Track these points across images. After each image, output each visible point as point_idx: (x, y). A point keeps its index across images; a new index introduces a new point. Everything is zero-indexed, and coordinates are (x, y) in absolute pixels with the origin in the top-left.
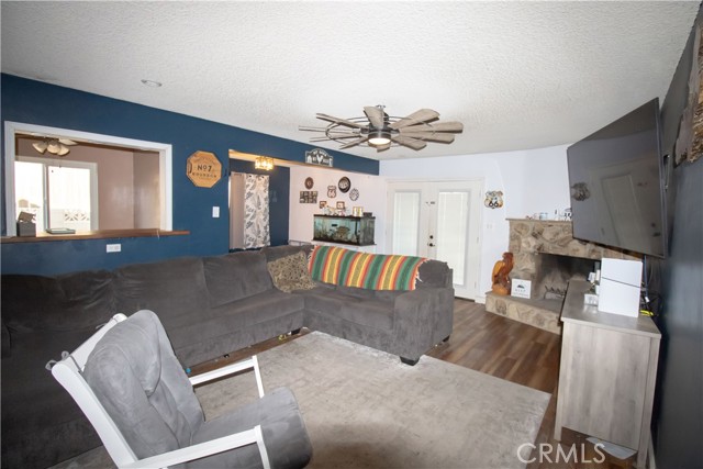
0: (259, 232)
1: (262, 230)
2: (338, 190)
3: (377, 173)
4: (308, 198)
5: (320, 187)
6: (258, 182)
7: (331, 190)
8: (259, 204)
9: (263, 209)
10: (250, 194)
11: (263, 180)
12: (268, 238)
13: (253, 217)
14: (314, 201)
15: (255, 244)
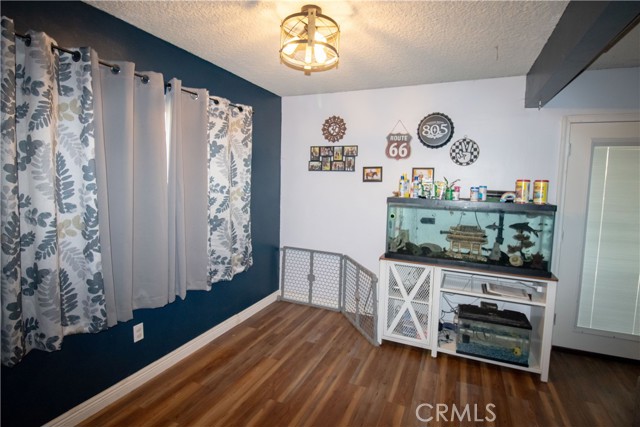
0: (234, 238)
1: (240, 233)
2: (415, 143)
3: (526, 107)
4: (331, 157)
5: (366, 135)
6: (232, 120)
7: (397, 144)
8: (233, 172)
9: (241, 185)
10: (217, 149)
11: (241, 116)
12: (250, 250)
13: (224, 205)
14: (348, 166)
15: (227, 271)
